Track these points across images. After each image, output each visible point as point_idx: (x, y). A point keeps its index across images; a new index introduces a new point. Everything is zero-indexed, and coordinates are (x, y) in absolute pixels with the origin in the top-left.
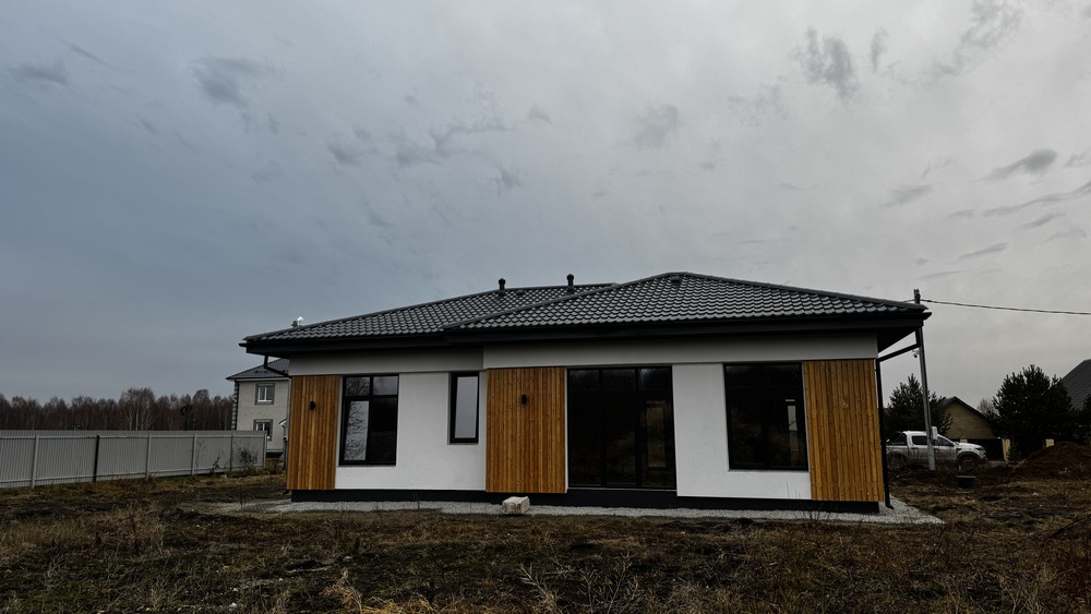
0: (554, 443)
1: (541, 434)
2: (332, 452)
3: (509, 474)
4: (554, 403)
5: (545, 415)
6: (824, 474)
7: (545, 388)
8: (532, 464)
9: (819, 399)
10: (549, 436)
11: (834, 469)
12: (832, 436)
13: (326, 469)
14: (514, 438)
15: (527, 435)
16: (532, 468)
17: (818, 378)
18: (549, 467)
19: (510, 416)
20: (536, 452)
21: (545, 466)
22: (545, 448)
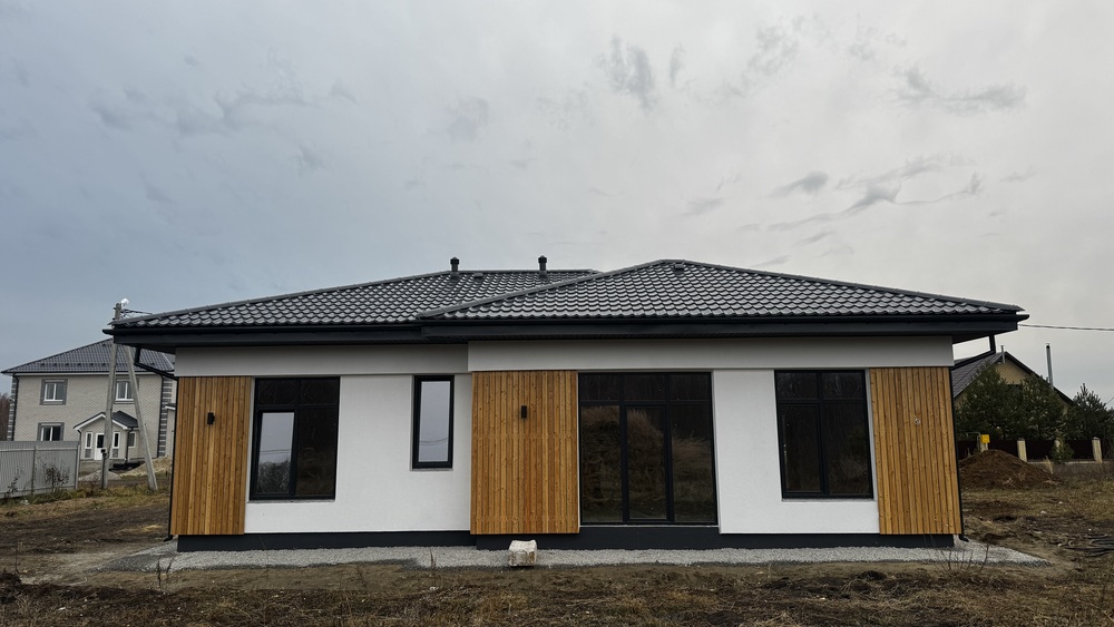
0: (563, 469)
1: (545, 457)
2: (239, 483)
3: (503, 509)
4: (563, 417)
5: (552, 432)
6: (894, 503)
7: (551, 398)
8: (533, 496)
9: (888, 414)
10: (557, 460)
11: (906, 496)
12: (903, 458)
13: (231, 506)
14: (509, 463)
15: (527, 458)
16: (533, 501)
17: (886, 389)
18: (557, 500)
19: (504, 434)
20: (539, 481)
21: (552, 498)
22: (551, 475)
